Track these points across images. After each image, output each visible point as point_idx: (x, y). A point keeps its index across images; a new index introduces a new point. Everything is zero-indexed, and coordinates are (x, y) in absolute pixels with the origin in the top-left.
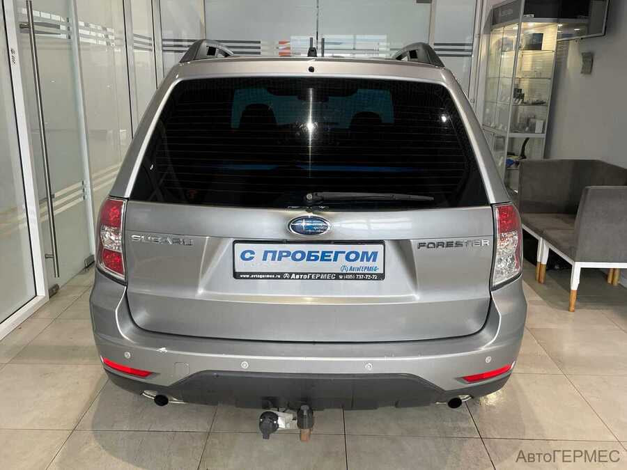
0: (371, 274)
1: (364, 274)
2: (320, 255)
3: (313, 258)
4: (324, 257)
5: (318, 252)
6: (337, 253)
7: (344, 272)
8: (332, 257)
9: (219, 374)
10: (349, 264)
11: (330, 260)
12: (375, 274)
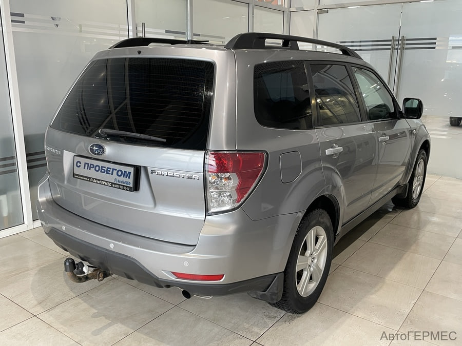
0: (127, 187)
1: (124, 186)
2: (106, 169)
3: (103, 171)
4: (107, 171)
5: (105, 167)
6: (113, 169)
7: (116, 182)
8: (111, 172)
9: (57, 231)
10: (118, 178)
11: (110, 174)
12: (128, 187)
